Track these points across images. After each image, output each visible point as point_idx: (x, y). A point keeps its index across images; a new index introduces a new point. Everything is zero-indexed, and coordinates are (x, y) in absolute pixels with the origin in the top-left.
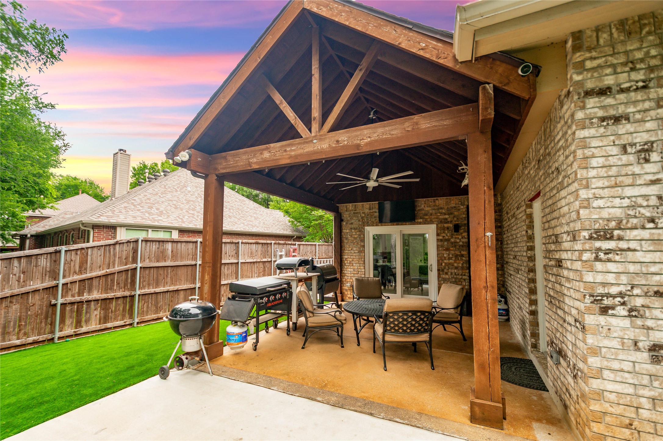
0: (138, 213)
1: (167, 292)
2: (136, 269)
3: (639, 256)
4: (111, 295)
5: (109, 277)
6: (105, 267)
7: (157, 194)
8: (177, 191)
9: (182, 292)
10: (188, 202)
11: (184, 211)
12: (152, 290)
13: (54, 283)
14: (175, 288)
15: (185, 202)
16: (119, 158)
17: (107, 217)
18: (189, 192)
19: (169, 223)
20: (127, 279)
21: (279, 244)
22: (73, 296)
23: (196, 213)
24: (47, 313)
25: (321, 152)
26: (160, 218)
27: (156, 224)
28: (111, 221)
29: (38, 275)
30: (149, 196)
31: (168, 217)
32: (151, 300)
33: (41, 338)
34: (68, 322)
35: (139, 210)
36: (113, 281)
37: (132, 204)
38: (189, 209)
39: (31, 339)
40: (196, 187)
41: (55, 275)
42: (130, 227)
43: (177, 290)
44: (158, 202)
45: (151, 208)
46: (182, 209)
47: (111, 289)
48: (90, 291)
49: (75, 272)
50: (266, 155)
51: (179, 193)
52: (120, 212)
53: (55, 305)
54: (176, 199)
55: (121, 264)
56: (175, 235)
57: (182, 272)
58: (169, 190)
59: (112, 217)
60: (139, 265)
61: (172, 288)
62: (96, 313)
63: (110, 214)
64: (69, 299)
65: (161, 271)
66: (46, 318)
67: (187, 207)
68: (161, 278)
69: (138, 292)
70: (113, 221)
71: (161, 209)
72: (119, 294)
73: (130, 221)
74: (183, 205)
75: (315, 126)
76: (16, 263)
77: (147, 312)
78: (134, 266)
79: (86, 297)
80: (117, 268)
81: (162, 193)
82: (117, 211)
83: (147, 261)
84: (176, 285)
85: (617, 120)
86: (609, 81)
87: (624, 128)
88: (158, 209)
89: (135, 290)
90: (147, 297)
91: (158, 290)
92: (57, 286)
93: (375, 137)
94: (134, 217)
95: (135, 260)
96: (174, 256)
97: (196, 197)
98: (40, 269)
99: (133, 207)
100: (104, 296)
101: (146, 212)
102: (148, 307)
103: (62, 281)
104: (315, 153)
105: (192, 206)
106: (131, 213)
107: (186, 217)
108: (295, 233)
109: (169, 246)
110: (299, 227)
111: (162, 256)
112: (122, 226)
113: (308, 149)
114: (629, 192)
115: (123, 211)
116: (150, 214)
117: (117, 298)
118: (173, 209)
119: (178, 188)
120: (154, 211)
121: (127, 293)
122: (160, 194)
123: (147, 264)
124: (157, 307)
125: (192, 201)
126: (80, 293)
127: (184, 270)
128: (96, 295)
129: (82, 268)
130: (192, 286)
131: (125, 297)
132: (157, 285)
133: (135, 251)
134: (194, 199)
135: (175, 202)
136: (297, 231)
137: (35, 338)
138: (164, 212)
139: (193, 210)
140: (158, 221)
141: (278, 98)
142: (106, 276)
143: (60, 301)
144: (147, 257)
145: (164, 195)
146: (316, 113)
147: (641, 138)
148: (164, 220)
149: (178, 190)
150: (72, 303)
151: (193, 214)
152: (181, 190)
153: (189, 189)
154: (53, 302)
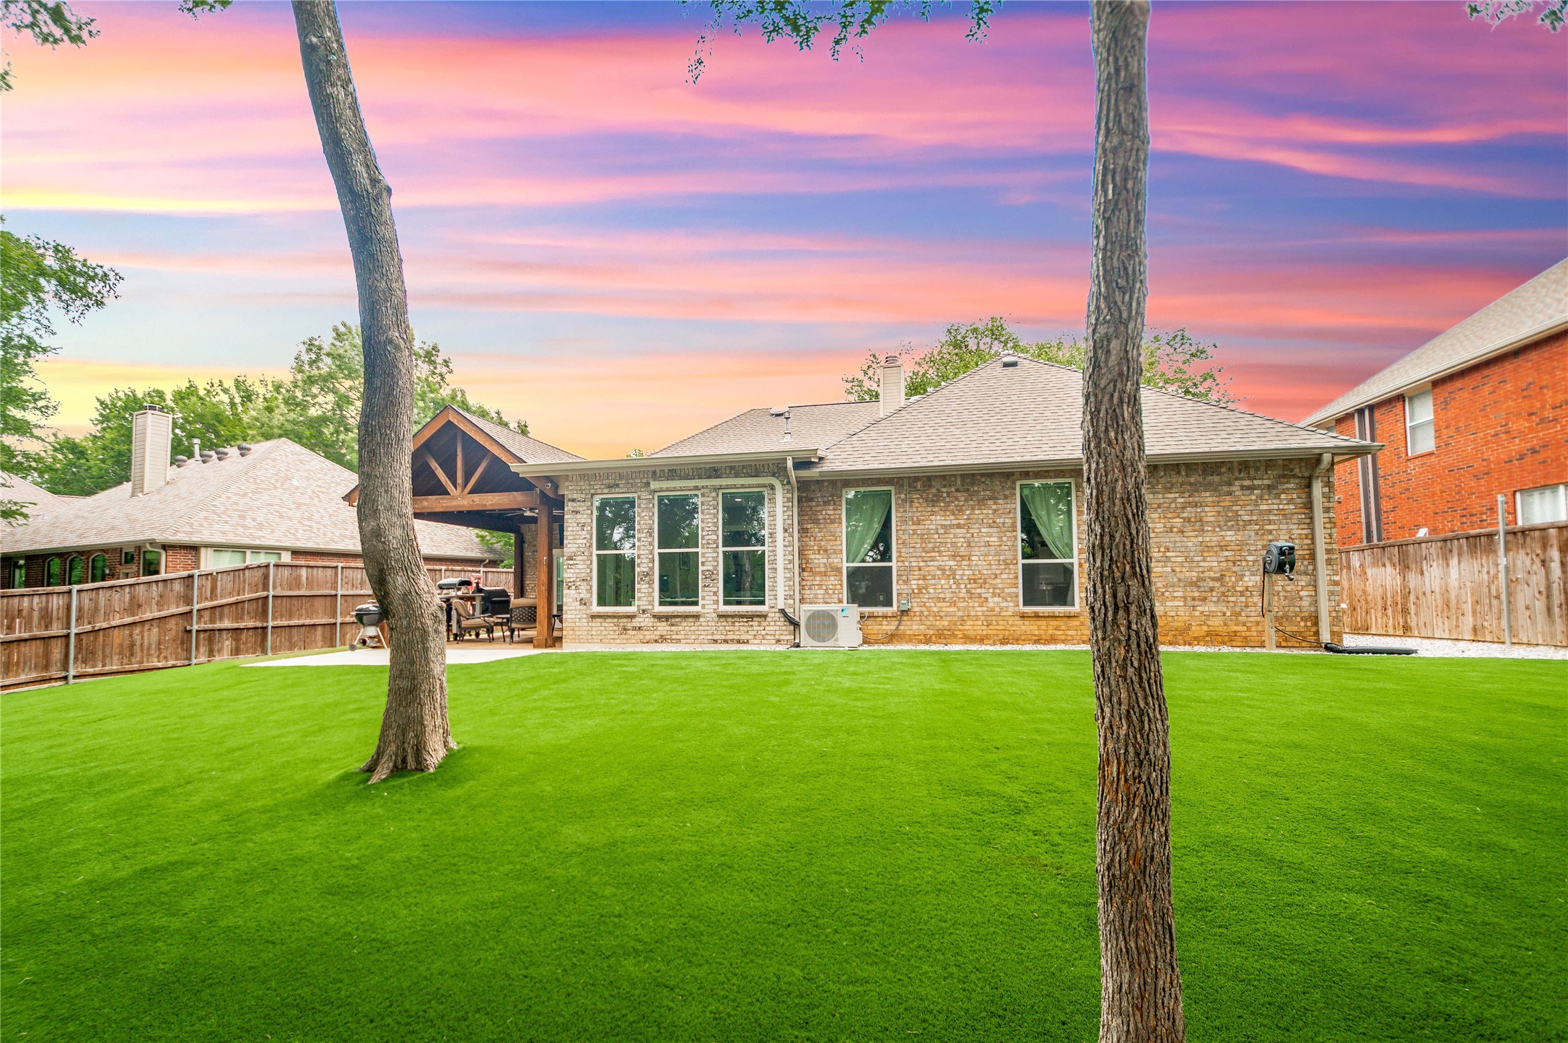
0: (227, 527)
1: (302, 626)
2: (267, 597)
3: (579, 566)
4: (242, 625)
5: (240, 605)
6: (235, 593)
7: (245, 495)
8: (276, 488)
9: (320, 628)
10: (299, 506)
11: (295, 521)
12: (285, 623)
13: (187, 609)
14: (312, 622)
15: (293, 506)
16: (149, 423)
17: (186, 532)
18: (297, 488)
19: (277, 541)
20: (257, 608)
21: (453, 570)
22: (205, 623)
23: (315, 525)
24: (183, 638)
25: (464, 506)
26: (261, 534)
27: (257, 542)
28: (194, 539)
29: (173, 600)
30: (235, 498)
31: (273, 531)
32: (284, 633)
33: (179, 663)
34: (202, 650)
35: (226, 522)
36: (243, 609)
37: (214, 512)
38: (303, 518)
39: (170, 663)
40: (308, 479)
41: (188, 600)
42: (219, 548)
43: (314, 625)
44: (251, 508)
45: (242, 517)
46: (290, 519)
47: (242, 618)
48: (221, 619)
49: (206, 598)
50: (425, 503)
51: (280, 490)
52: (201, 525)
53: (190, 631)
54: (277, 501)
55: (251, 591)
56: (286, 558)
57: (319, 603)
58: (264, 486)
59: (192, 533)
60: (271, 593)
61: (308, 622)
62: (228, 643)
63: (187, 529)
64: (203, 626)
65: (294, 601)
66: (182, 643)
67: (298, 515)
68: (295, 609)
69: (271, 624)
70: (195, 539)
71: (259, 519)
72: (251, 624)
73: (218, 539)
74: (291, 512)
75: (459, 488)
76: (154, 586)
77: (280, 647)
78: (265, 594)
79: (218, 625)
80: (248, 596)
81: (254, 493)
82: (196, 524)
83: (279, 588)
84: (312, 618)
85: (577, 512)
86: (575, 496)
87: (579, 516)
88: (254, 520)
89: (267, 622)
90: (279, 630)
91: (292, 623)
92: (191, 612)
93: (494, 501)
94: (223, 533)
95: (266, 588)
96: (310, 584)
97: (311, 498)
98: (175, 593)
99: (216, 518)
100: (235, 625)
101: (238, 525)
102: (281, 642)
103: (196, 607)
104: (460, 506)
105: (307, 514)
106: (216, 527)
107: (301, 531)
108: (486, 555)
109: (304, 572)
110: (495, 546)
111: (296, 583)
112: (207, 546)
113: (455, 503)
114: (578, 541)
115: (205, 524)
116: (244, 527)
117: (248, 629)
118: (277, 520)
119: (277, 481)
120: (248, 522)
121: (259, 624)
122: (250, 495)
123: (279, 592)
124: (290, 642)
125: (305, 504)
126: (212, 621)
127: (321, 601)
128: (227, 624)
129: (213, 596)
130: (332, 621)
131: (256, 628)
132: (291, 618)
133: (266, 577)
134: (307, 502)
135: (277, 507)
136: (490, 552)
137: (174, 662)
138: (265, 524)
139: (310, 519)
140: (260, 538)
141: (434, 465)
142: (236, 603)
143: (195, 627)
144: (278, 584)
145: (258, 496)
146: (460, 481)
147: (583, 521)
148: (268, 536)
149: (278, 485)
150: (205, 631)
151: (311, 527)
152: (282, 485)
153: (295, 483)
154: (188, 628)
